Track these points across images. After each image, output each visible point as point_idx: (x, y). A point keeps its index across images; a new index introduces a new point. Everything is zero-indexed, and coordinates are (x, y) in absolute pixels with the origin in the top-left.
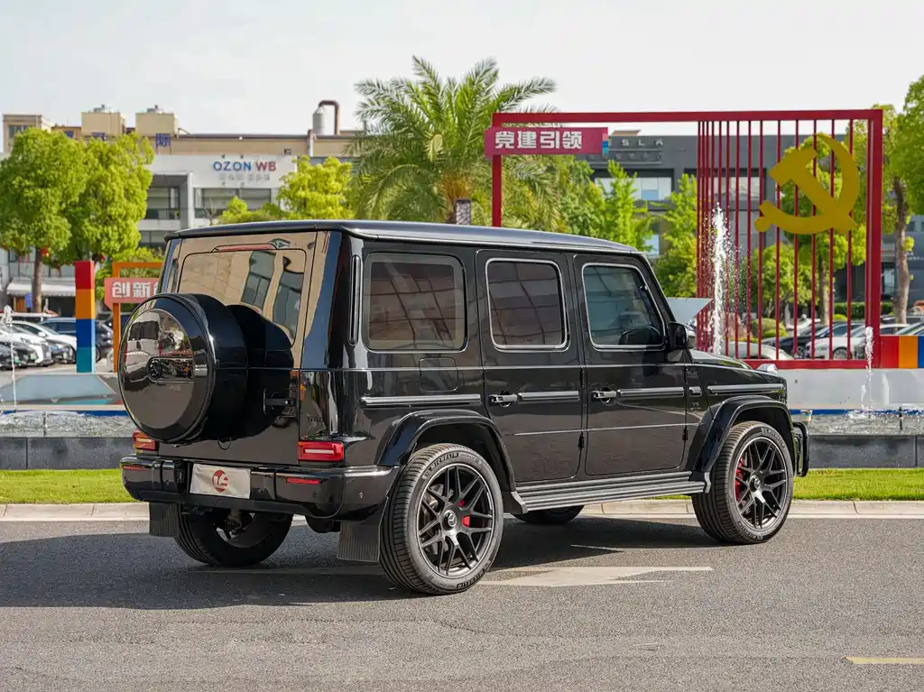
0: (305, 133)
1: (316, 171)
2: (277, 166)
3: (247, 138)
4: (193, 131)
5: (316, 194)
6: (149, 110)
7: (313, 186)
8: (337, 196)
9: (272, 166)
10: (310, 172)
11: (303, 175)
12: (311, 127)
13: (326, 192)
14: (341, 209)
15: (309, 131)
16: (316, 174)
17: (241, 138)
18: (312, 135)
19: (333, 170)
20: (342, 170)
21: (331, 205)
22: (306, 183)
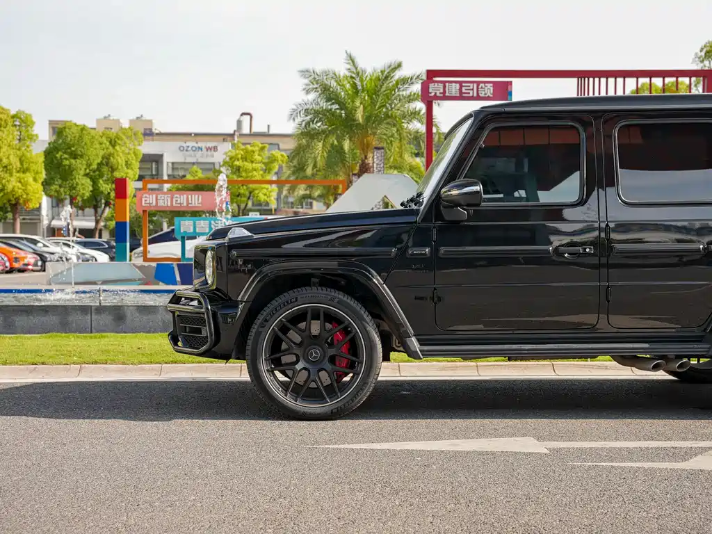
0: (232, 132)
1: (246, 149)
2: (218, 148)
3: (196, 135)
4: (162, 131)
5: (246, 163)
6: (138, 118)
7: (244, 159)
8: (259, 165)
9: (215, 149)
10: (242, 150)
11: (237, 152)
12: (235, 129)
13: (252, 162)
14: (261, 172)
15: (235, 131)
16: (246, 151)
17: (193, 135)
18: (236, 133)
19: (257, 148)
20: (262, 149)
21: (255, 170)
22: (240, 156)
